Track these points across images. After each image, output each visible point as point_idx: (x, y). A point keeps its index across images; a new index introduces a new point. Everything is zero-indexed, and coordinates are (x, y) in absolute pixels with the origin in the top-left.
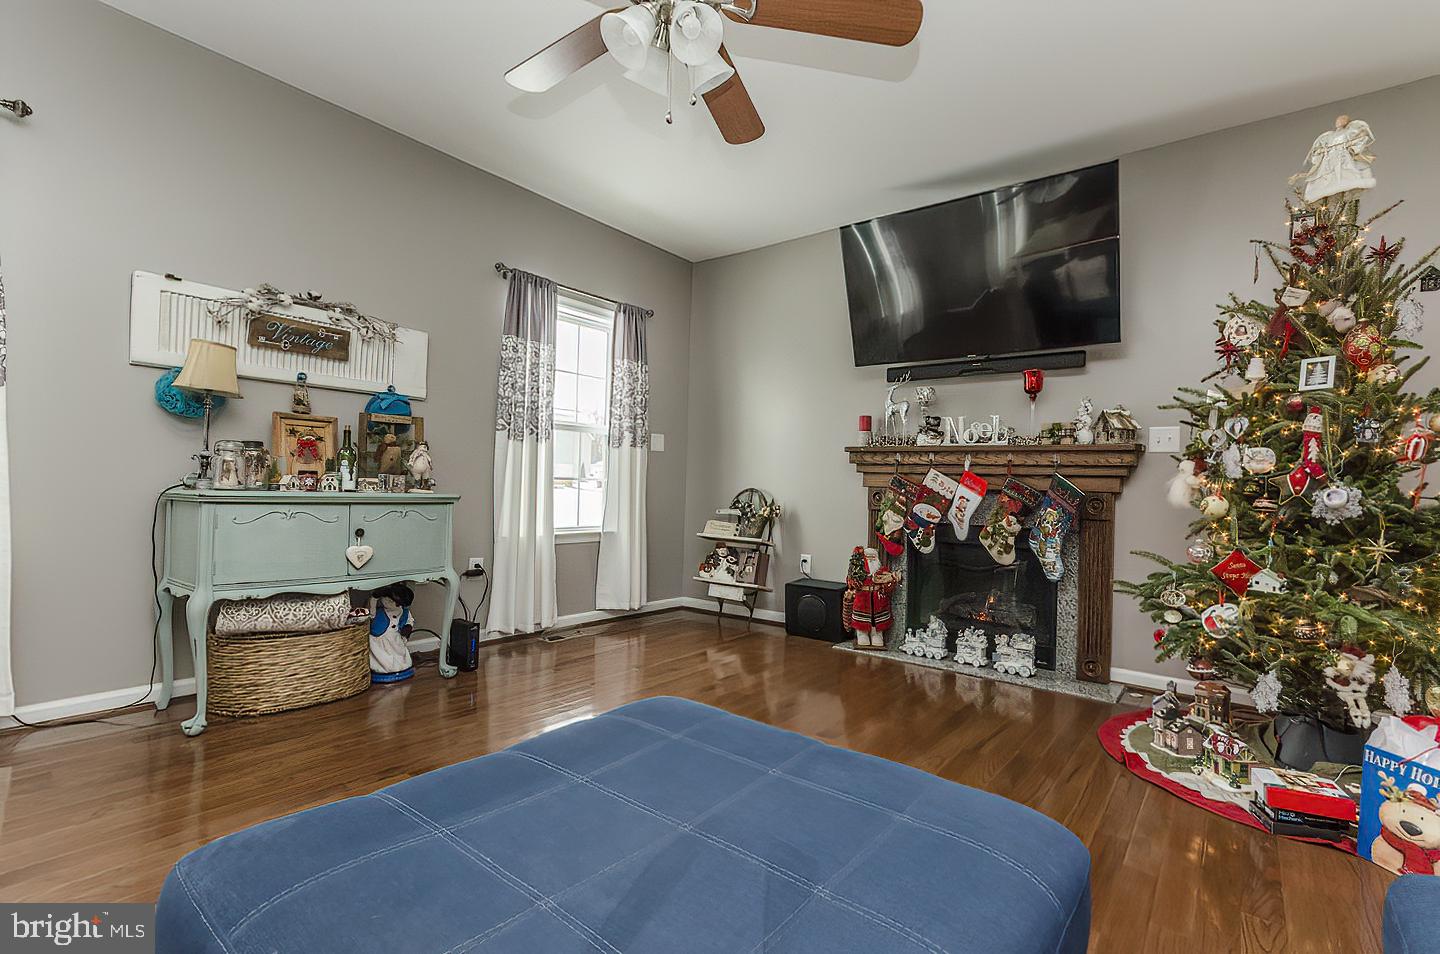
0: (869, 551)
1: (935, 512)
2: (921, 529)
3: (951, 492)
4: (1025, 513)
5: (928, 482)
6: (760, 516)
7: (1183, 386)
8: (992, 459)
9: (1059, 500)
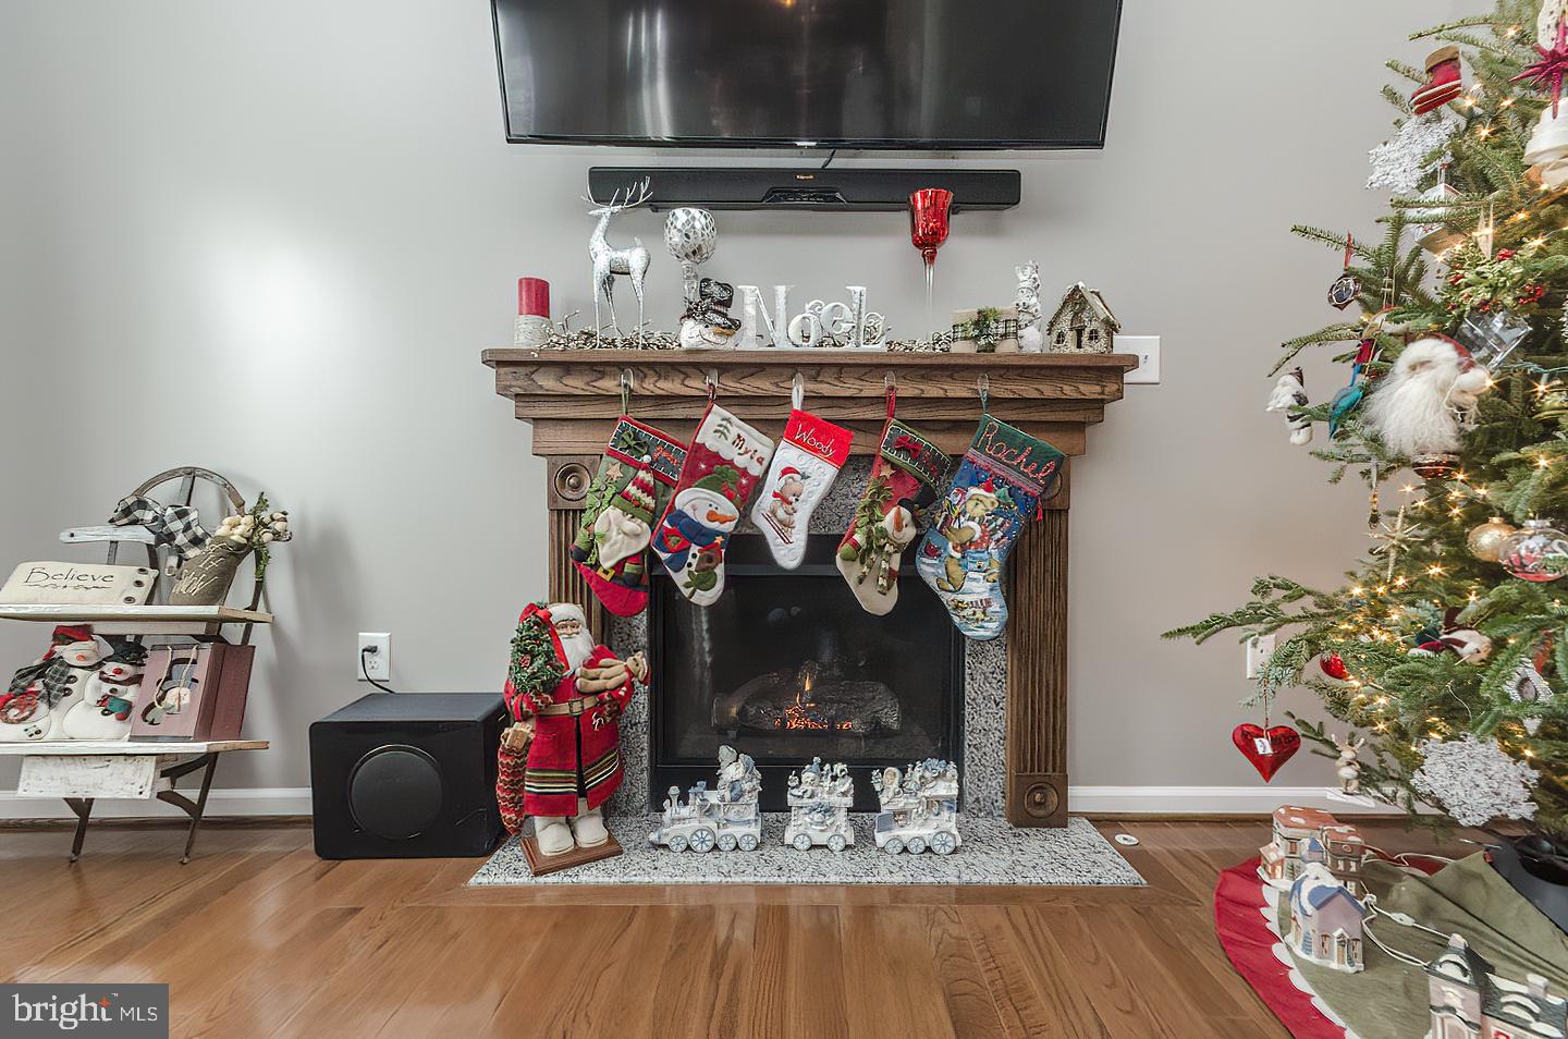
0: (560, 611)
1: (728, 508)
2: (695, 549)
3: (760, 461)
4: (924, 502)
5: (707, 437)
6: (220, 539)
7: (1302, 224)
8: (849, 388)
9: (998, 469)
